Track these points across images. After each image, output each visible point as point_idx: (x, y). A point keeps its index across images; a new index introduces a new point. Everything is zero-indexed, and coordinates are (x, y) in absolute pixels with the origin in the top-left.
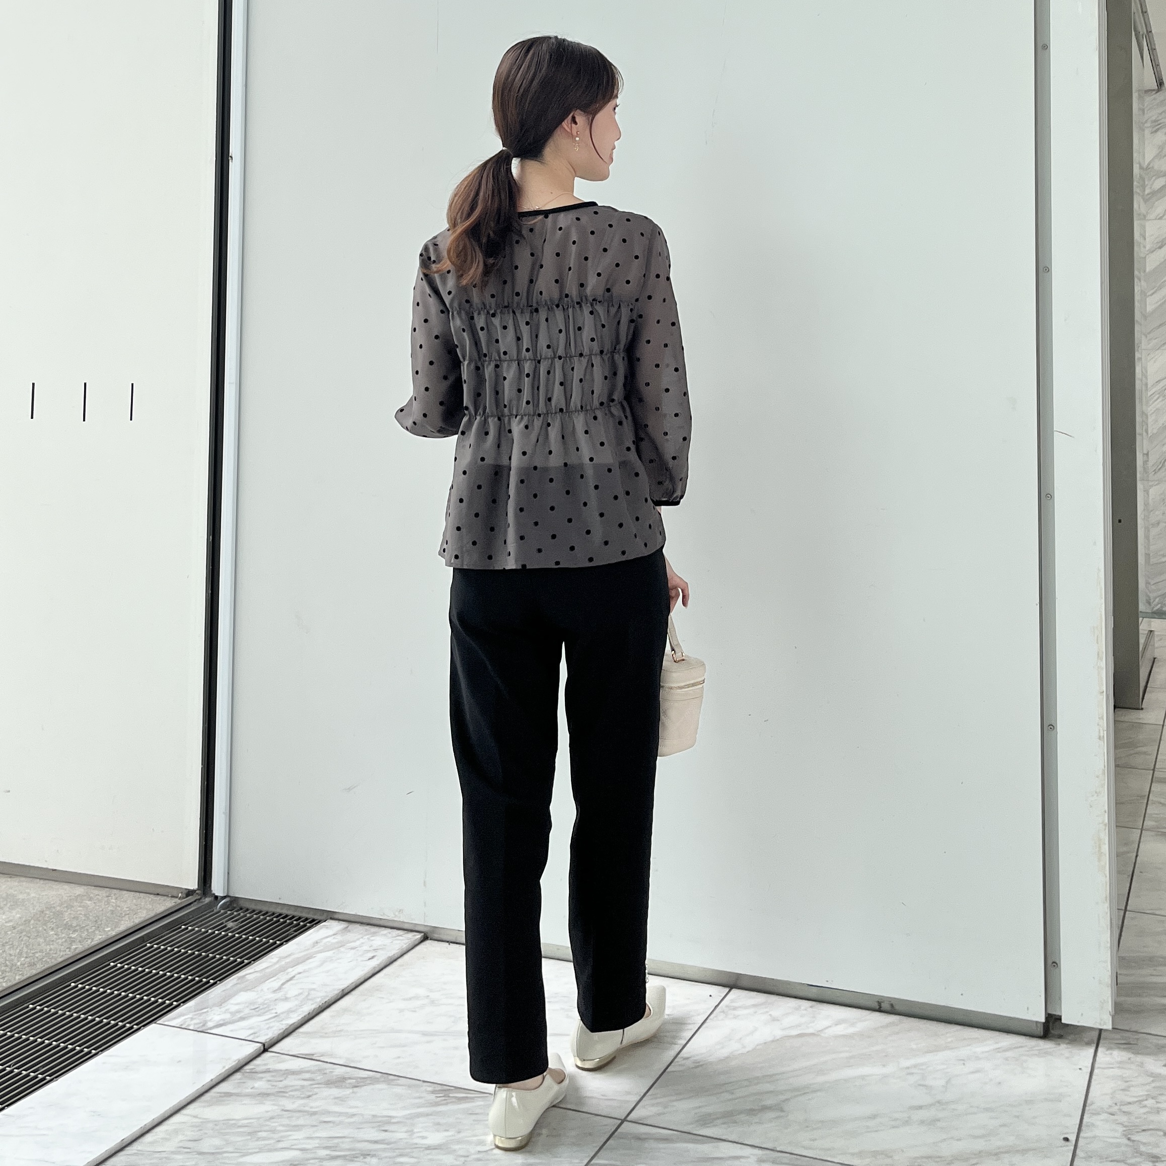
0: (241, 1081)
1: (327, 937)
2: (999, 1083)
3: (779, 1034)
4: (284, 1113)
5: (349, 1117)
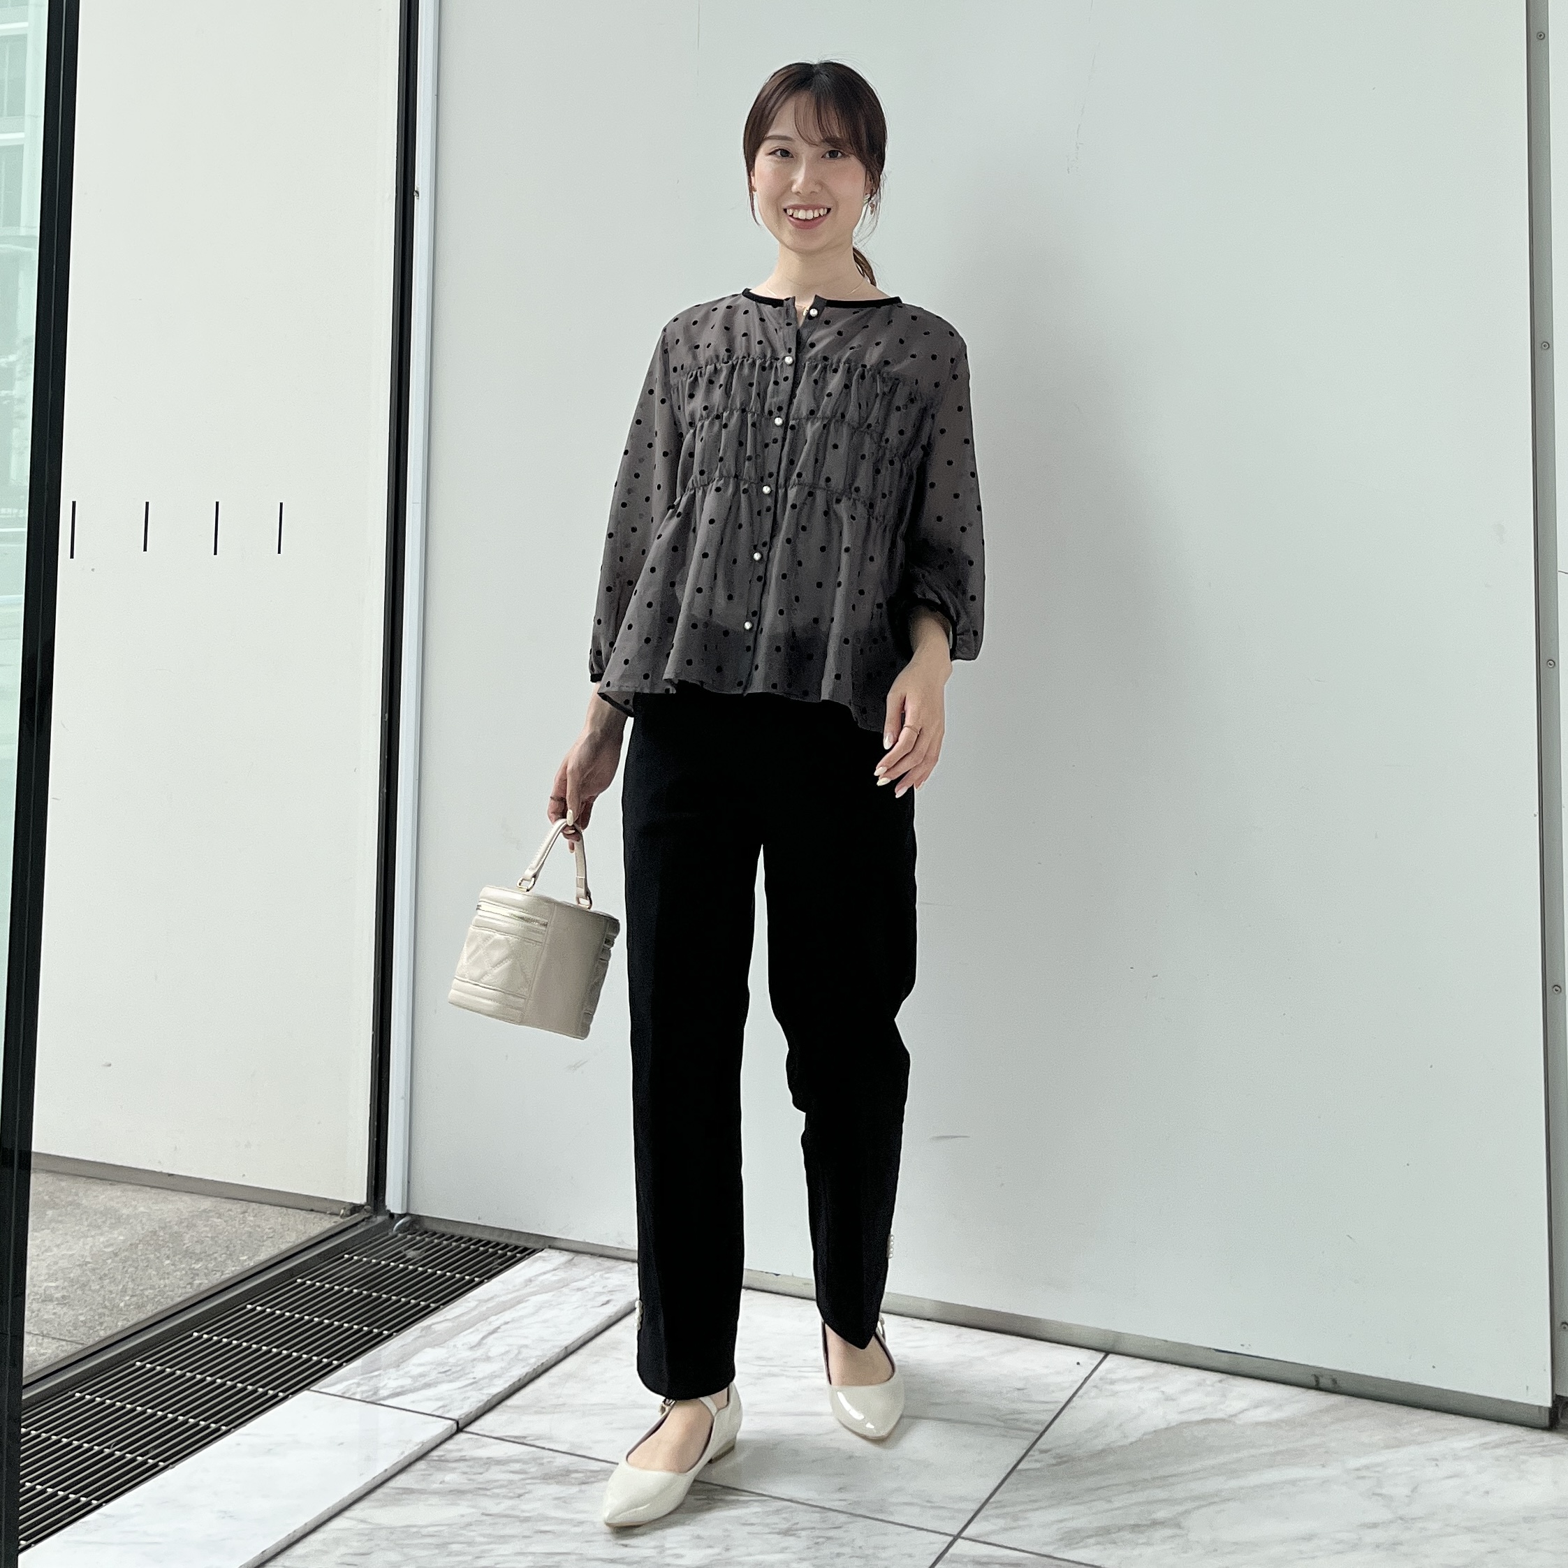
0: (426, 1472)
1: (545, 1273)
2: (1487, 1493)
3: (1174, 1418)
4: (485, 1518)
5: (575, 1526)
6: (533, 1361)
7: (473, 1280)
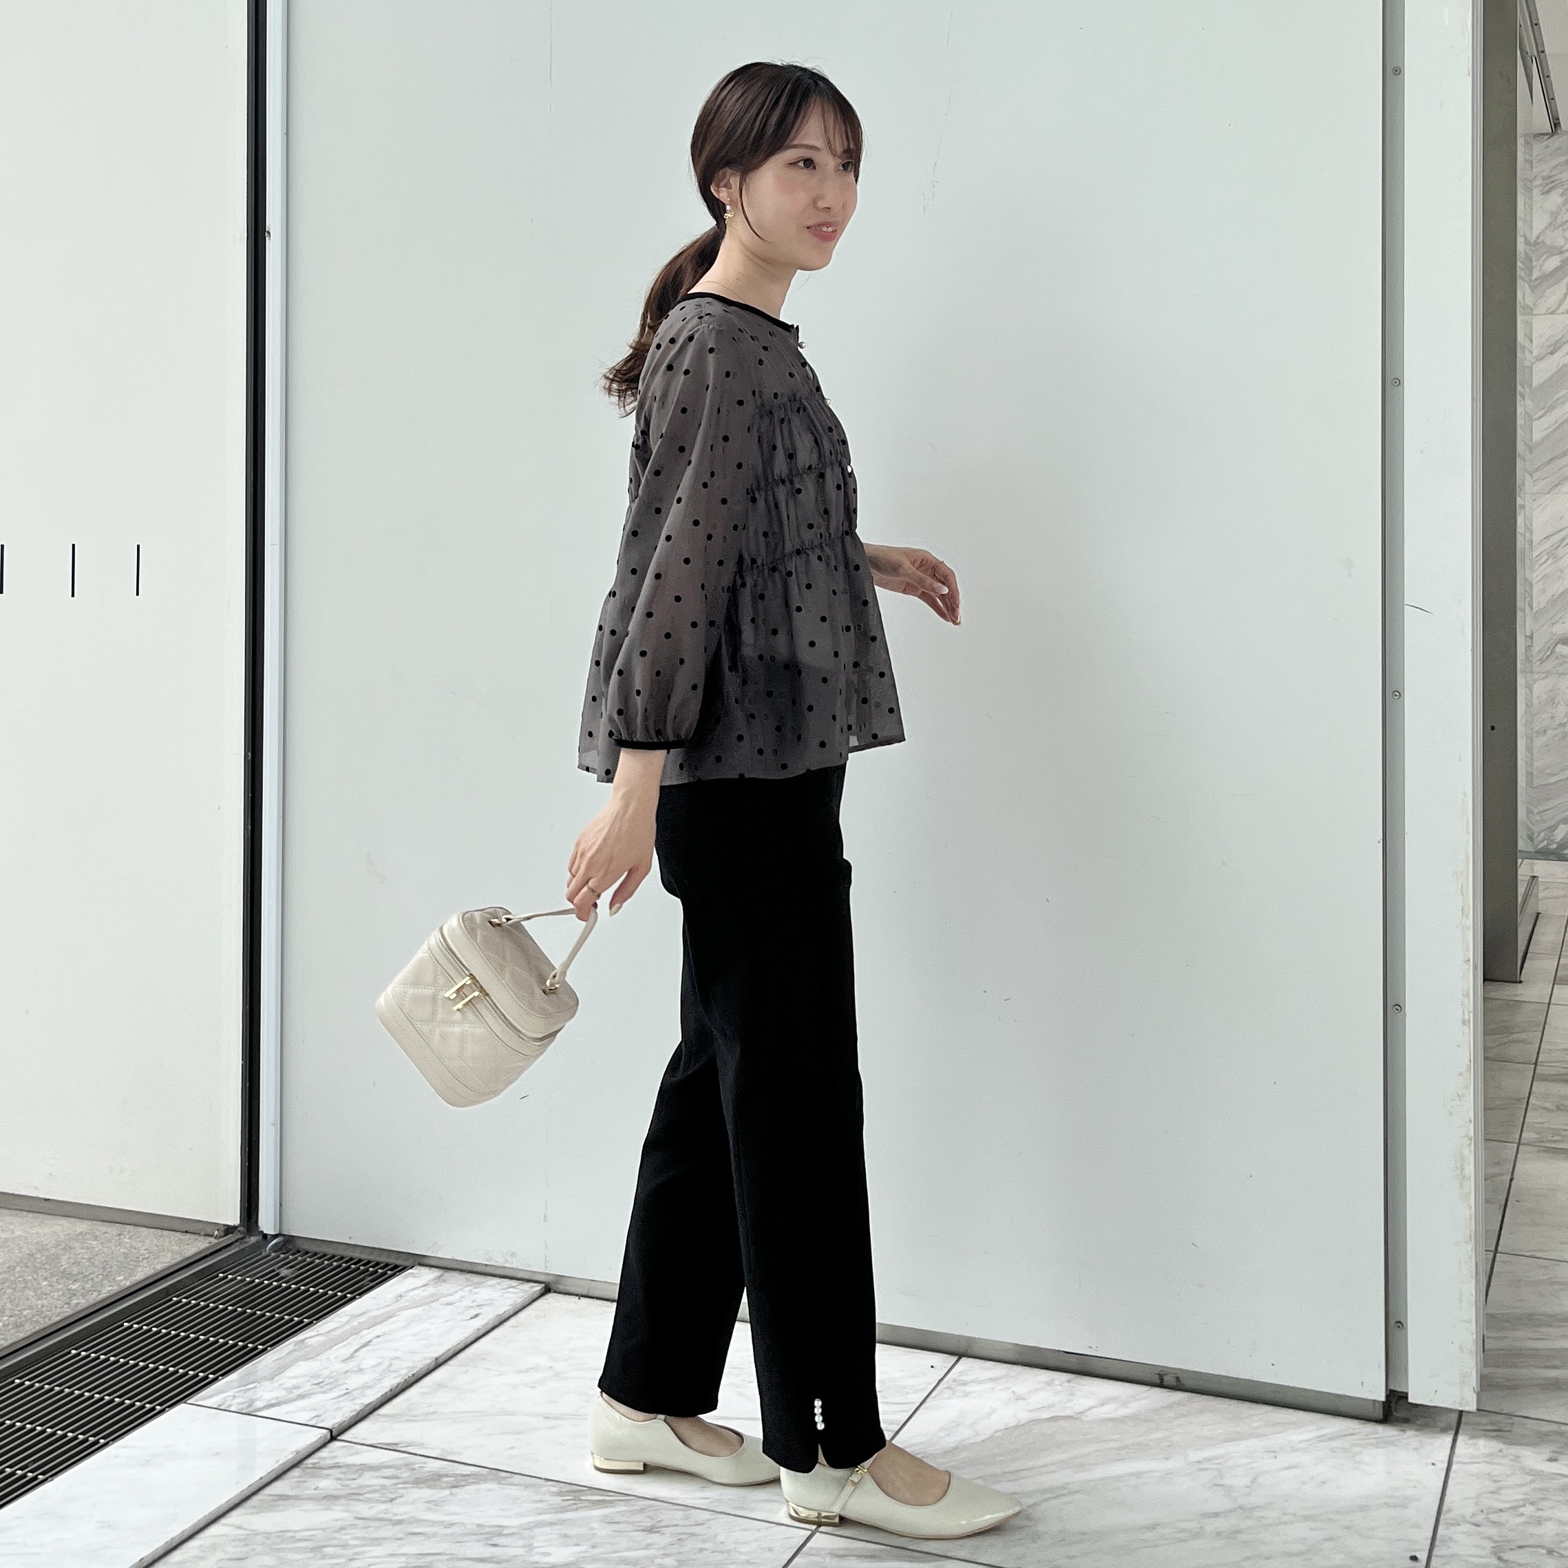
0: (301, 1479)
1: (414, 1289)
2: (1323, 1483)
3: (1024, 1416)
4: (358, 1521)
5: (446, 1527)
6: (404, 1372)
7: (345, 1296)
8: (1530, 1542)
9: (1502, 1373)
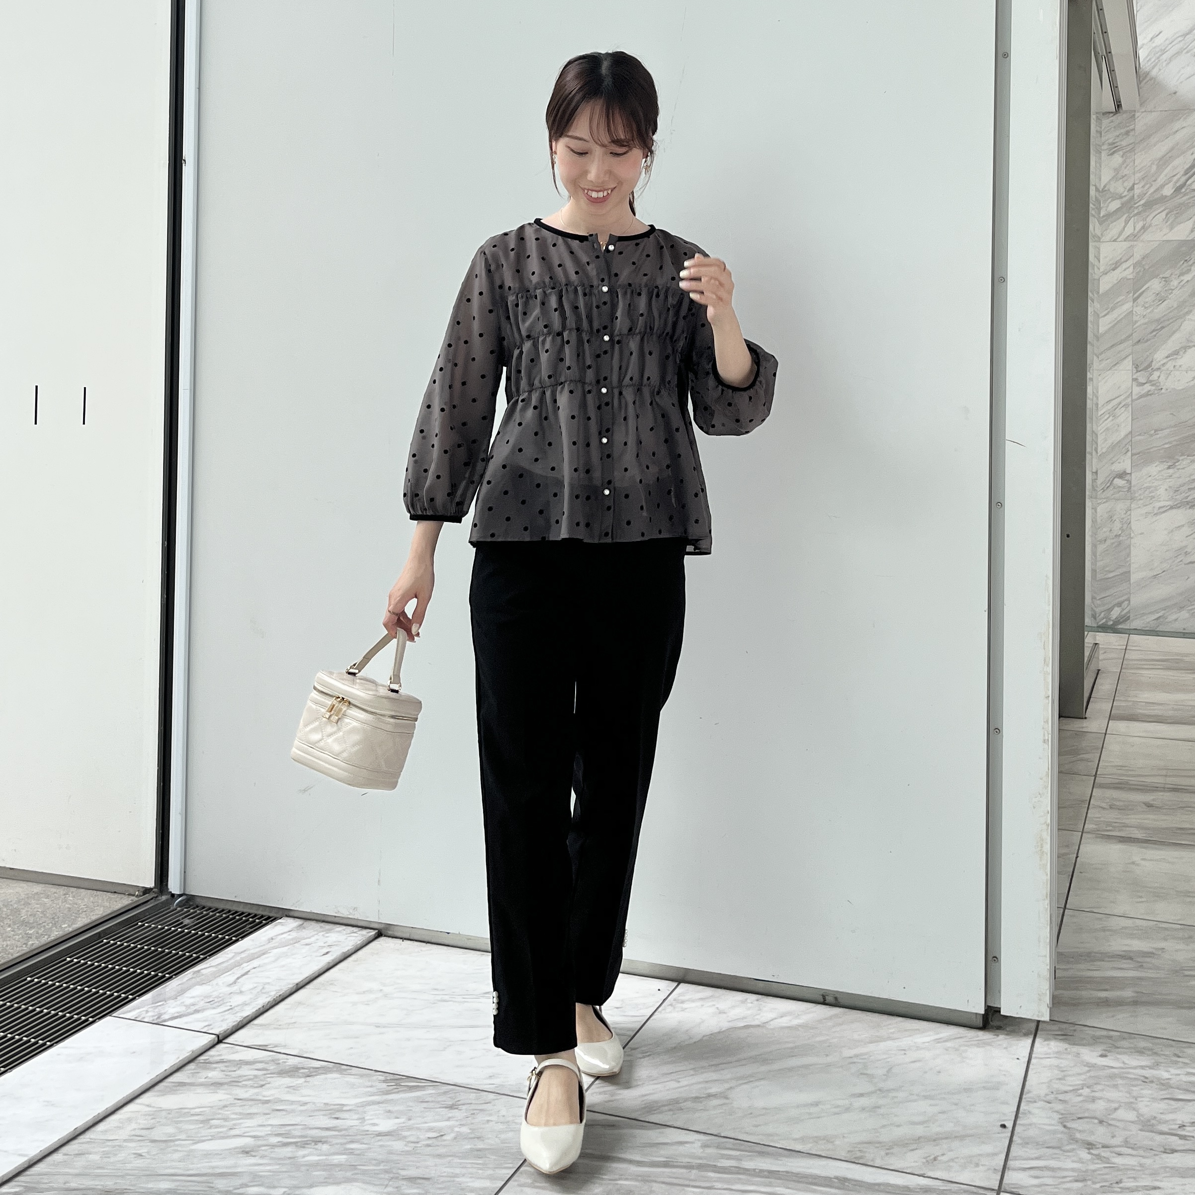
0: (195, 1071)
1: (282, 934)
2: (939, 1072)
4: (236, 1101)
5: (301, 1106)
6: (273, 993)
7: (231, 939)
8: (1086, 1115)
9: (1067, 994)
